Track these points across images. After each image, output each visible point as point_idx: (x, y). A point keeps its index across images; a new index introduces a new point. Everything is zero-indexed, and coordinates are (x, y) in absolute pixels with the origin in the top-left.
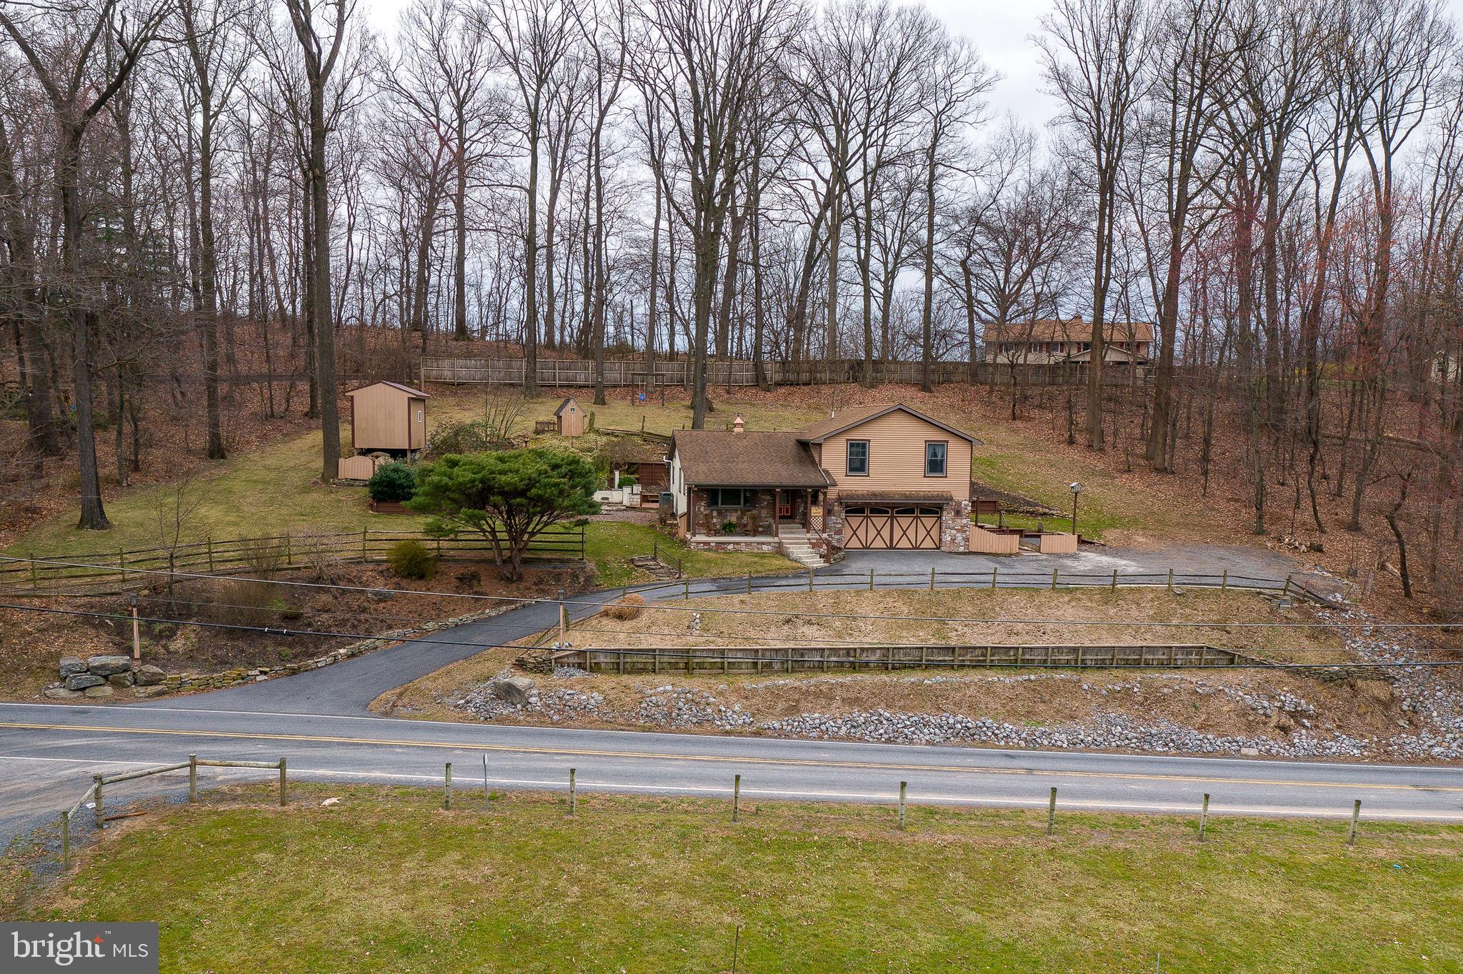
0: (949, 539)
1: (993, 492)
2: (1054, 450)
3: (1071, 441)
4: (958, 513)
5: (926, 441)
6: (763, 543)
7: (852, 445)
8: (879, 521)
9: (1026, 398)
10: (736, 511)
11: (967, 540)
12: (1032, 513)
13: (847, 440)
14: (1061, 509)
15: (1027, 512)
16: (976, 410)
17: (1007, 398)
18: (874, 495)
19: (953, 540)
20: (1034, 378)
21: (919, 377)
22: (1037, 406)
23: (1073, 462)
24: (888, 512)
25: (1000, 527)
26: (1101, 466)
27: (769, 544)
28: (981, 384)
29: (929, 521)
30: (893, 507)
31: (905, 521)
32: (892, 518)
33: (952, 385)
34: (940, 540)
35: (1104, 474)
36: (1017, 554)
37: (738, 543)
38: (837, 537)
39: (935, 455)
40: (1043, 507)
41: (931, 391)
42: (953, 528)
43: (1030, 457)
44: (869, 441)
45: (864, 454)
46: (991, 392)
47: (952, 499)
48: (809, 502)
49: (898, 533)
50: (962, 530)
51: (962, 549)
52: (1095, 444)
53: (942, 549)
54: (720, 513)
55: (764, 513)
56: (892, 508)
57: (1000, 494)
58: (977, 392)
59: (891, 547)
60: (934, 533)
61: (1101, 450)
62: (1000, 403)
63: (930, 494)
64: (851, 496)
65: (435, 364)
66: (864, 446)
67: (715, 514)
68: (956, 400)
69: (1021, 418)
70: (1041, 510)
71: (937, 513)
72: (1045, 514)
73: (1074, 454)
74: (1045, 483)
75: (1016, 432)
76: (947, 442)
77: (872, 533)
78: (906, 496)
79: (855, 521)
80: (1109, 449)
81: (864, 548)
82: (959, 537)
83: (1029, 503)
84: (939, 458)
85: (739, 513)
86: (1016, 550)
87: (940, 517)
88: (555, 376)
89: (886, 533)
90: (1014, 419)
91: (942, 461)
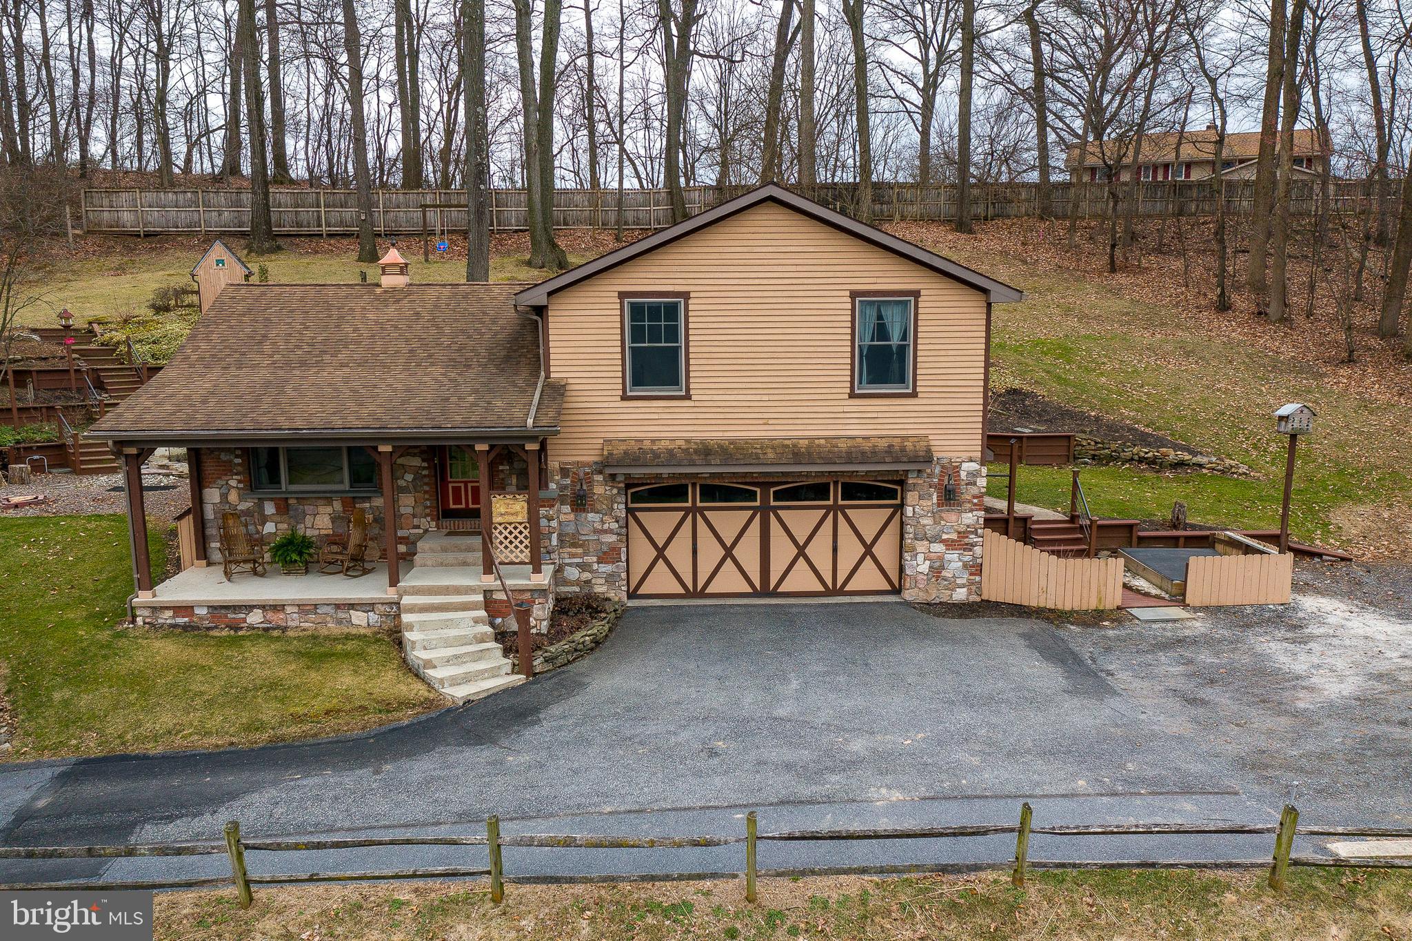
0: (924, 567)
1: (1065, 414)
2: (1191, 323)
3: (1223, 306)
4: (949, 496)
5: (854, 295)
6: (352, 606)
7: (637, 311)
8: (729, 520)
9: (1134, 237)
10: (329, 501)
11: (976, 569)
12: (1151, 462)
13: (622, 295)
14: (1217, 453)
15: (1141, 460)
16: (1046, 258)
17: (1100, 238)
18: (705, 451)
19: (937, 570)
20: (1149, 205)
21: (953, 210)
22: (1154, 250)
23: (1229, 344)
24: (751, 496)
25: (1073, 519)
26: (1288, 352)
27: (369, 606)
28: (1057, 218)
29: (869, 518)
30: (765, 483)
31: (801, 520)
32: (765, 512)
33: (1008, 222)
34: (901, 569)
35: (1297, 367)
36: (1118, 615)
37: (278, 607)
38: (606, 568)
39: (882, 331)
40: (1176, 447)
41: (971, 232)
42: (936, 539)
43: (1143, 337)
44: (686, 296)
45: (673, 334)
46: (1072, 229)
47: (928, 459)
48: (484, 483)
49: (782, 551)
50: (961, 543)
51: (960, 595)
52: (1273, 310)
53: (908, 595)
54: (283, 508)
55: (407, 504)
56: (765, 485)
57: (1082, 417)
58: (1050, 230)
59: (765, 591)
60: (885, 550)
61: (1285, 320)
62: (1088, 247)
63: (867, 446)
64: (635, 457)
65: (106, 202)
66: (672, 311)
67: (270, 509)
68: (1013, 245)
69: (1125, 269)
70: (1172, 455)
71: (891, 494)
72: (1181, 464)
73: (1231, 330)
74: (1177, 390)
75: (1117, 292)
76: (916, 294)
77: (710, 553)
78: (796, 453)
79: (660, 522)
80: (1300, 320)
81: (688, 594)
82: (955, 562)
83: (1143, 439)
84: (895, 341)
85: (338, 505)
86: (1114, 598)
87: (902, 506)
88: (319, 218)
89: (748, 553)
90: (1113, 269)
91: (902, 349)
